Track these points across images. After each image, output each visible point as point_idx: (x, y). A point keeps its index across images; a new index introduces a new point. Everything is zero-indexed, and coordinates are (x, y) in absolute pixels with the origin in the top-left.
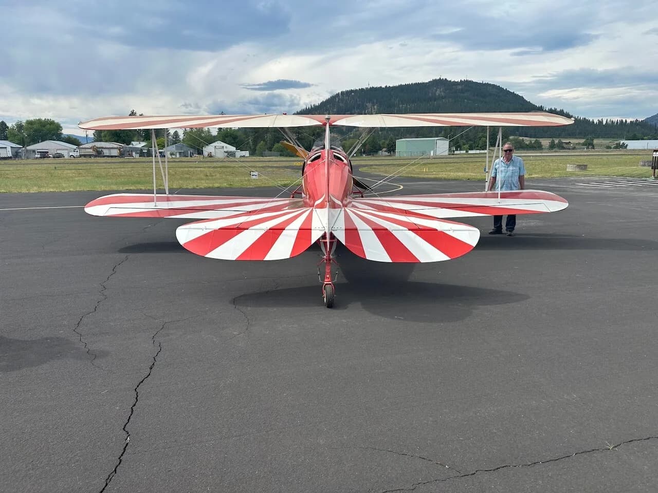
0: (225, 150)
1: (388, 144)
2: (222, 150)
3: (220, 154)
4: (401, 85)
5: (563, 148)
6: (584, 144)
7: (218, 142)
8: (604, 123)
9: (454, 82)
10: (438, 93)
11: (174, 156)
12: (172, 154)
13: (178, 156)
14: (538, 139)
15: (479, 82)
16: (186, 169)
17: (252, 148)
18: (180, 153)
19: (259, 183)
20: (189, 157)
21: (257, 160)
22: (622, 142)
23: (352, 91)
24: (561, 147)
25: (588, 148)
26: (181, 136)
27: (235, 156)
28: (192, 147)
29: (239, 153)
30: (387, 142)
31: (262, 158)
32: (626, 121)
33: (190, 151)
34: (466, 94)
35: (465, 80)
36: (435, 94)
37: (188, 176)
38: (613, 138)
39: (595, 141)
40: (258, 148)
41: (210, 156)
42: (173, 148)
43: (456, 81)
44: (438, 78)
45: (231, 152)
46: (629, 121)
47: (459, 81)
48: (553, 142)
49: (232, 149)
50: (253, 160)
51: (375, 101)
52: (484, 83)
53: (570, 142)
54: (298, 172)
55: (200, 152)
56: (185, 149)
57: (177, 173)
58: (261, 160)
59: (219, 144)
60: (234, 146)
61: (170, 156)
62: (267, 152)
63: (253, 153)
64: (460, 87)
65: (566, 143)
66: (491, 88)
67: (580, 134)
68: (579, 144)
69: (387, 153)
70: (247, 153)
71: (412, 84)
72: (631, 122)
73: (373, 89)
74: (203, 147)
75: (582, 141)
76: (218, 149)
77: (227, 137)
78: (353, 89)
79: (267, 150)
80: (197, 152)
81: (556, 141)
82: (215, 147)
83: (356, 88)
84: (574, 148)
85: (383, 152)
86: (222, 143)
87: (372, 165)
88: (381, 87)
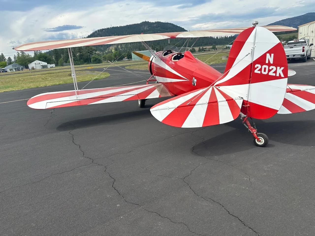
0: (41, 65)
1: (127, 55)
2: (39, 65)
3: (39, 67)
4: (127, 25)
5: (205, 51)
6: (212, 48)
7: (37, 61)
8: (219, 38)
9: (152, 23)
10: (145, 28)
11: (12, 71)
12: (10, 70)
13: (14, 70)
14: (193, 48)
15: (163, 22)
16: (29, 77)
17: (56, 62)
18: (15, 69)
19: (81, 79)
20: (21, 71)
21: (61, 68)
22: (228, 46)
23: (103, 29)
24: (204, 50)
25: (214, 50)
26: (13, 60)
27: (47, 67)
28: (21, 65)
29: (49, 66)
30: (127, 54)
31: (63, 67)
32: (227, 36)
33: (21, 67)
34: (158, 28)
35: (157, 21)
36: (144, 29)
37: (32, 80)
38: (223, 44)
39: (216, 47)
40: (59, 62)
41: (33, 68)
42: (10, 67)
43: (153, 22)
44: (144, 21)
45: (45, 65)
46: (228, 37)
47: (155, 22)
48: (200, 48)
49: (45, 64)
50: (58, 69)
51: (116, 34)
52: (166, 22)
53: (206, 48)
54: (94, 72)
55: (27, 67)
56: (18, 66)
57: (25, 79)
58: (63, 68)
59: (37, 62)
60: (46, 62)
61: (10, 71)
62: (65, 64)
63: (57, 65)
64: (155, 25)
65: (205, 48)
66: (169, 25)
67: (210, 43)
68: (210, 48)
69: (127, 59)
70: (54, 65)
71: (132, 25)
72: (229, 37)
73: (113, 28)
74: (28, 64)
75: (211, 47)
76: (37, 65)
77: (41, 57)
78: (103, 28)
79: (64, 63)
80: (25, 68)
81: (201, 48)
82: (35, 63)
83: (105, 28)
84: (209, 50)
85: (126, 59)
86: (39, 61)
87: (130, 65)
88: (117, 27)
